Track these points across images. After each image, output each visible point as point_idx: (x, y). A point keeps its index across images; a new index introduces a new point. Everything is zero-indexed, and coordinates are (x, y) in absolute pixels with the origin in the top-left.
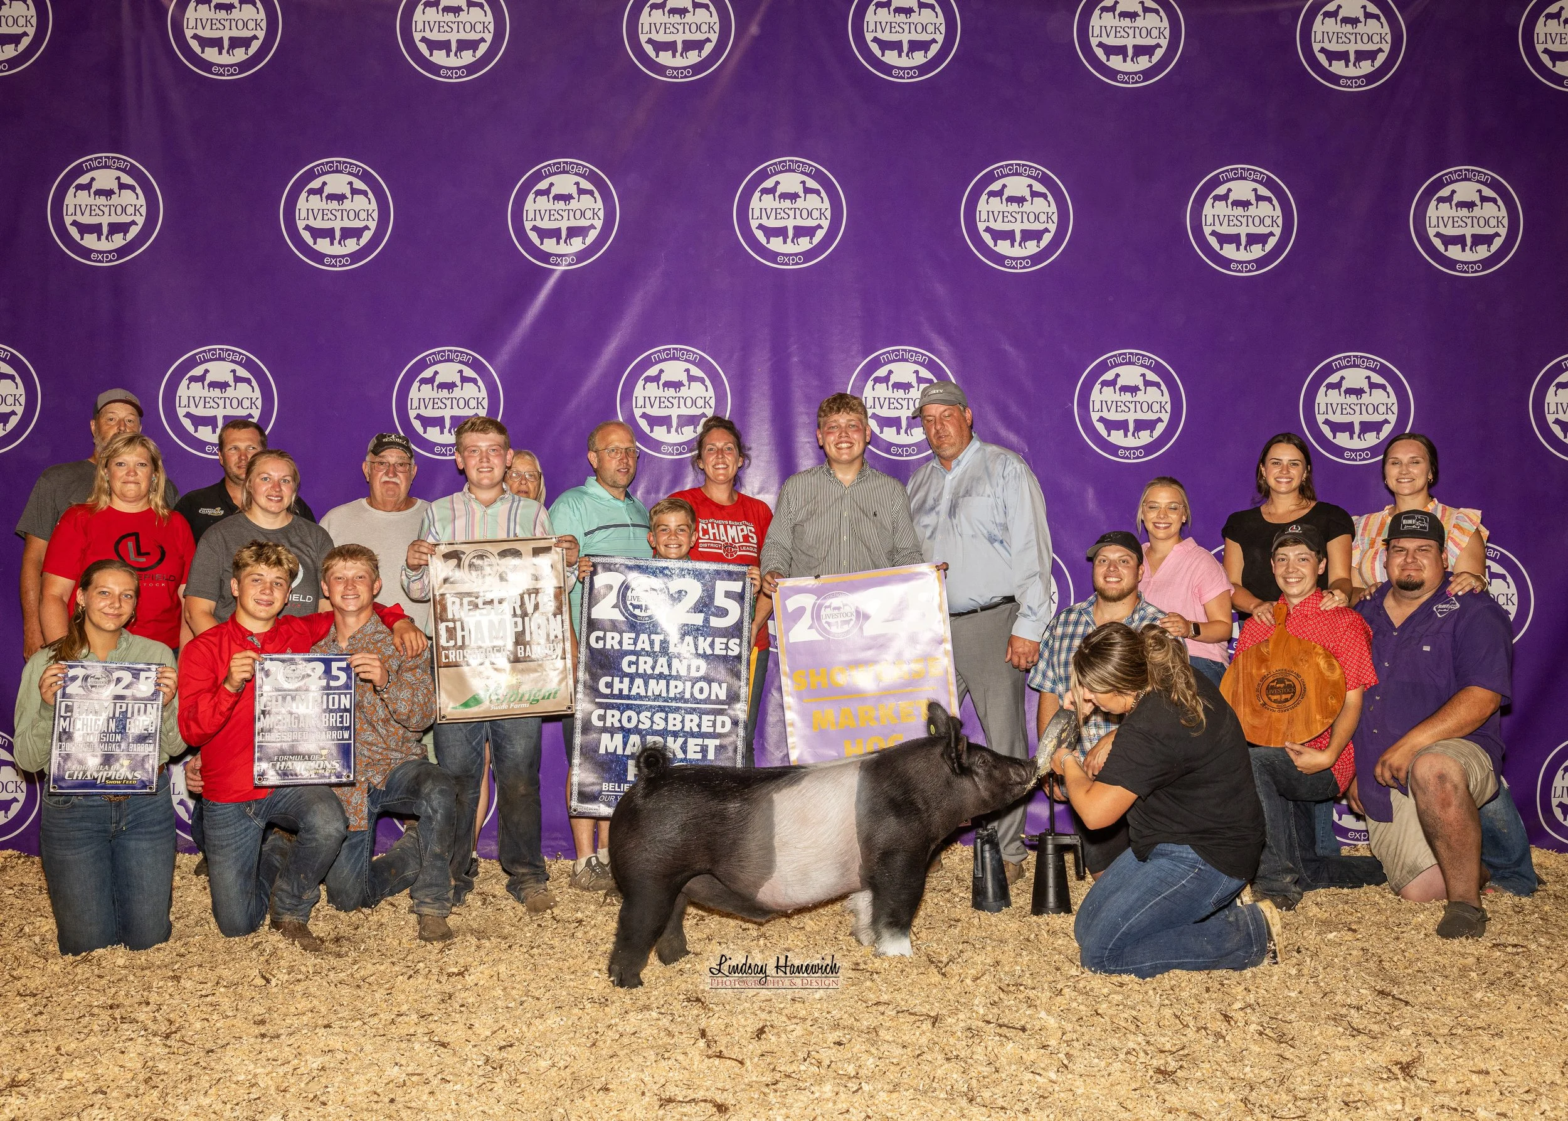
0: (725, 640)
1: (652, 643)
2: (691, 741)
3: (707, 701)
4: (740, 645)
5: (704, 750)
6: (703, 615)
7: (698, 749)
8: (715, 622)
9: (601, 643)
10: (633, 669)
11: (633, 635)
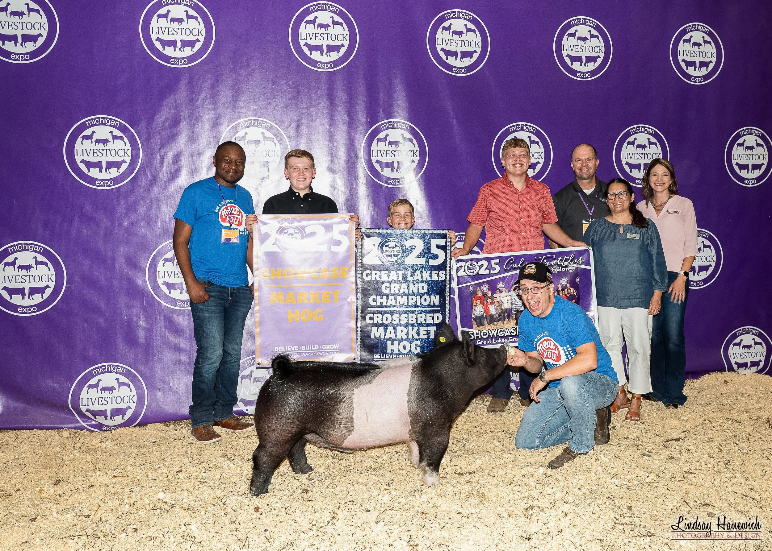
0: (437, 272)
1: (398, 276)
2: (422, 329)
3: (429, 305)
4: (446, 275)
5: (428, 333)
6: (425, 258)
7: (425, 332)
8: (432, 262)
9: (369, 277)
10: (387, 291)
11: (387, 272)
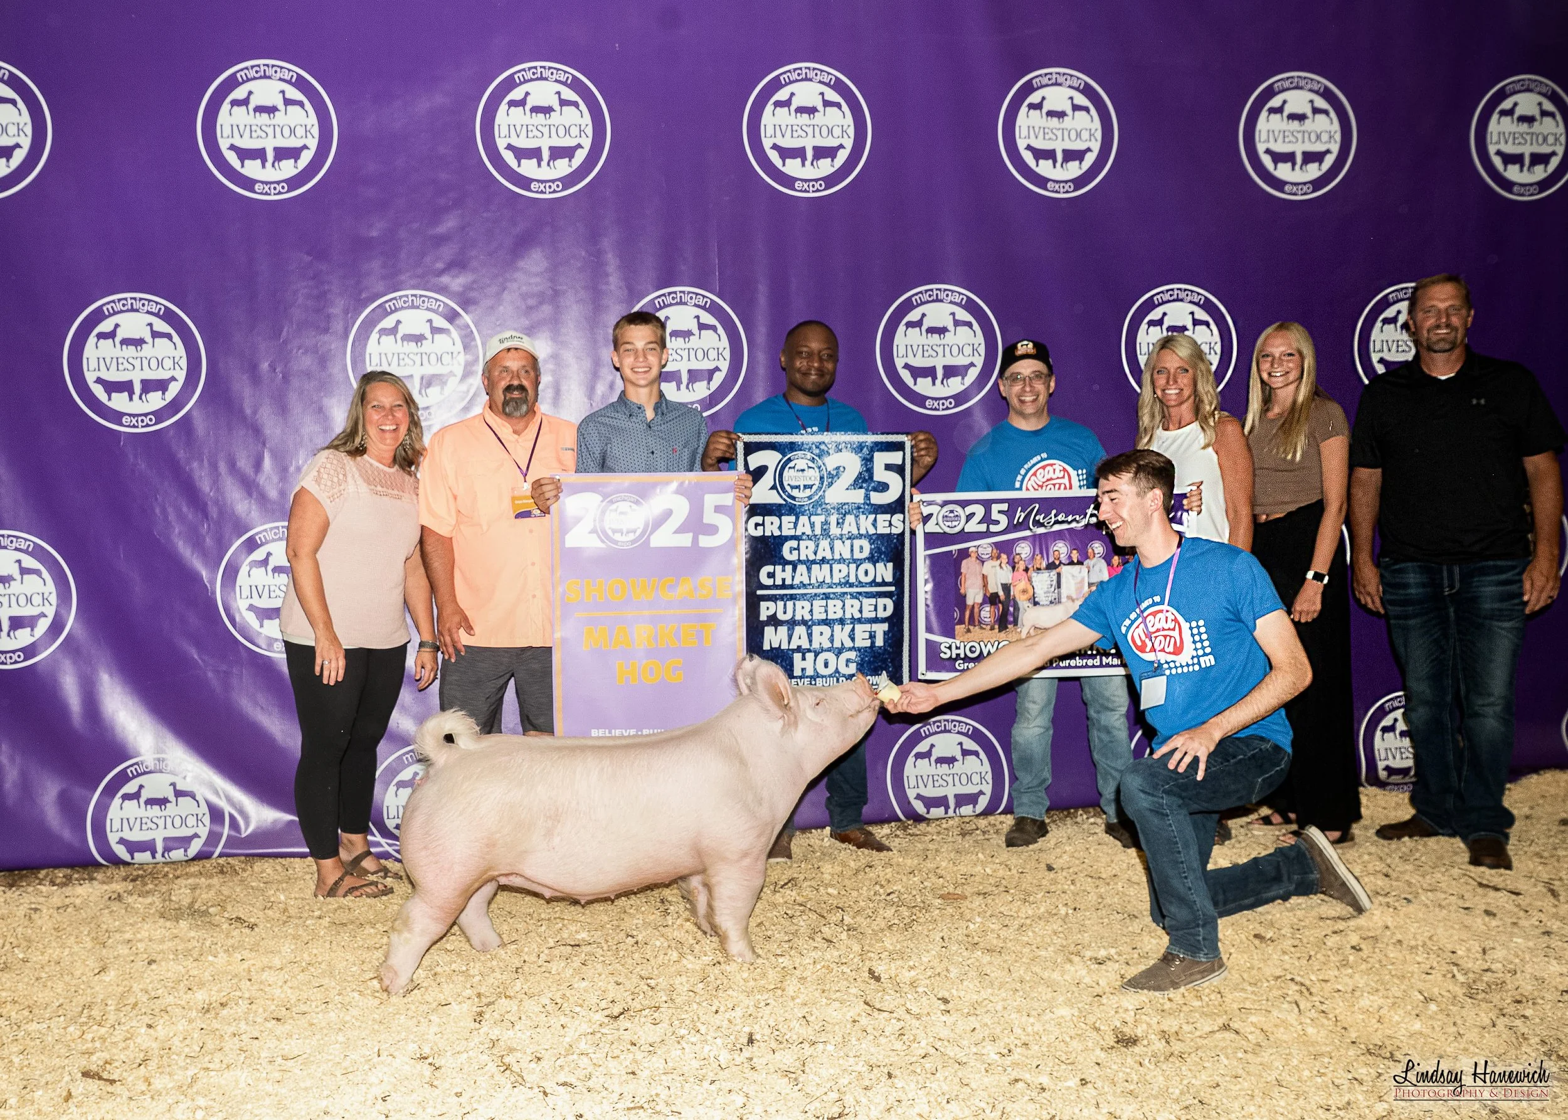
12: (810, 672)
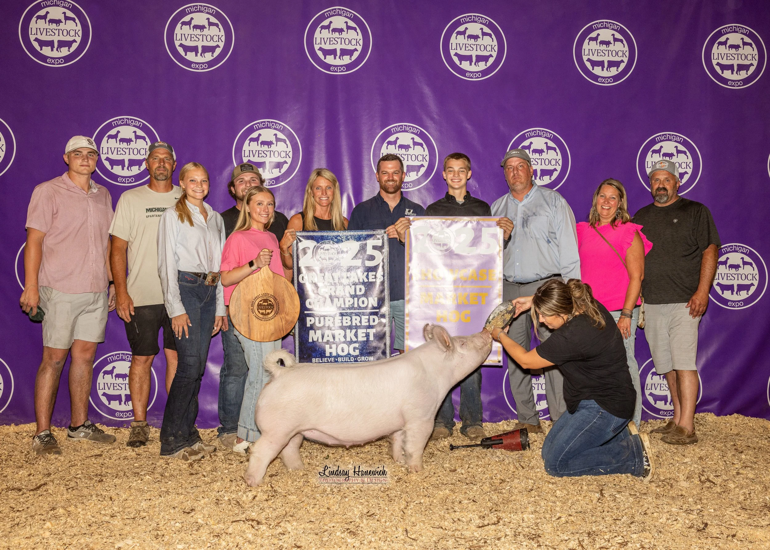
12: (334, 354)
